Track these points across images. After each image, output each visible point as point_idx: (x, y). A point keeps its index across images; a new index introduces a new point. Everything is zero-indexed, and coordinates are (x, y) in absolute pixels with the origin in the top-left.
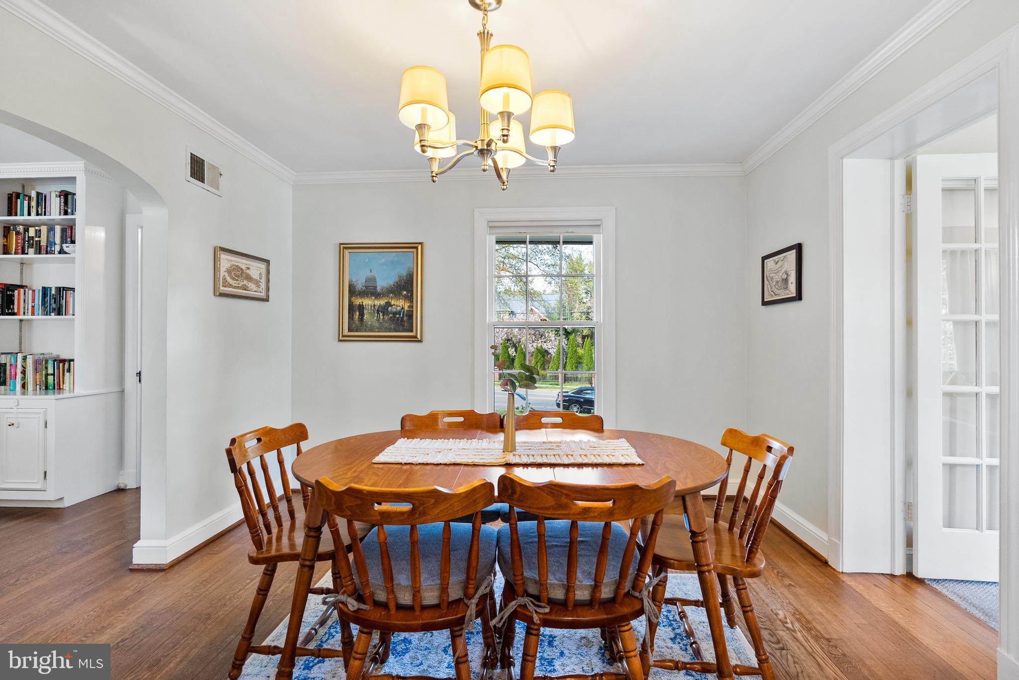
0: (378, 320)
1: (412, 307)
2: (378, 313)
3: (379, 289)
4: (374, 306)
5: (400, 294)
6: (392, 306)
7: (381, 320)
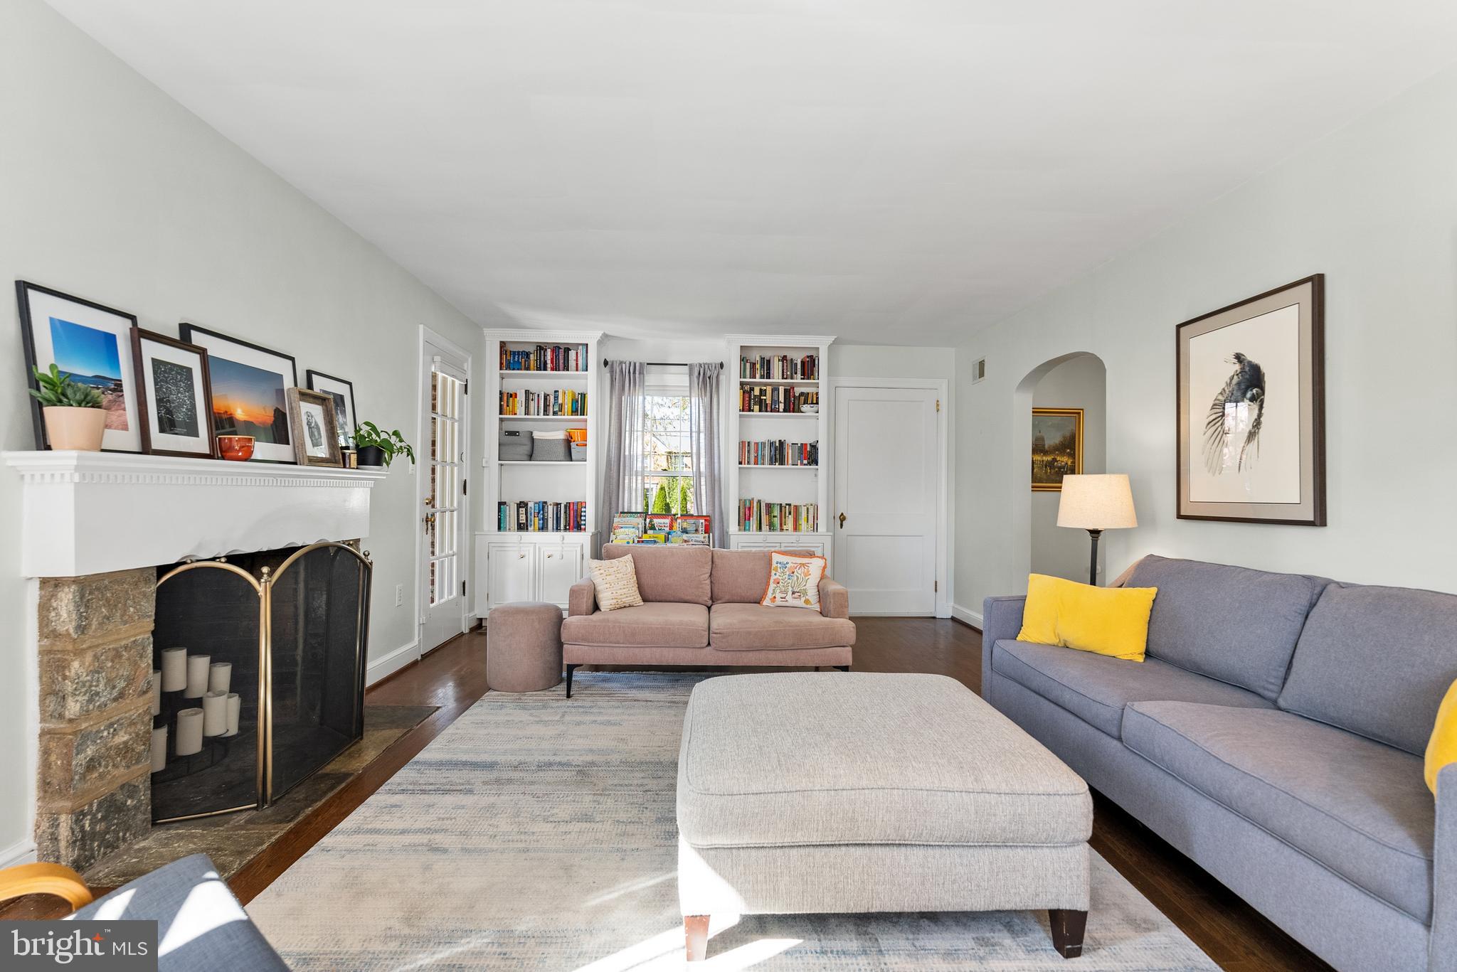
0: (1046, 472)
1: (1075, 463)
2: (1046, 467)
3: (1046, 447)
4: (1043, 461)
5: (1065, 451)
6: (1057, 461)
7: (1048, 474)
